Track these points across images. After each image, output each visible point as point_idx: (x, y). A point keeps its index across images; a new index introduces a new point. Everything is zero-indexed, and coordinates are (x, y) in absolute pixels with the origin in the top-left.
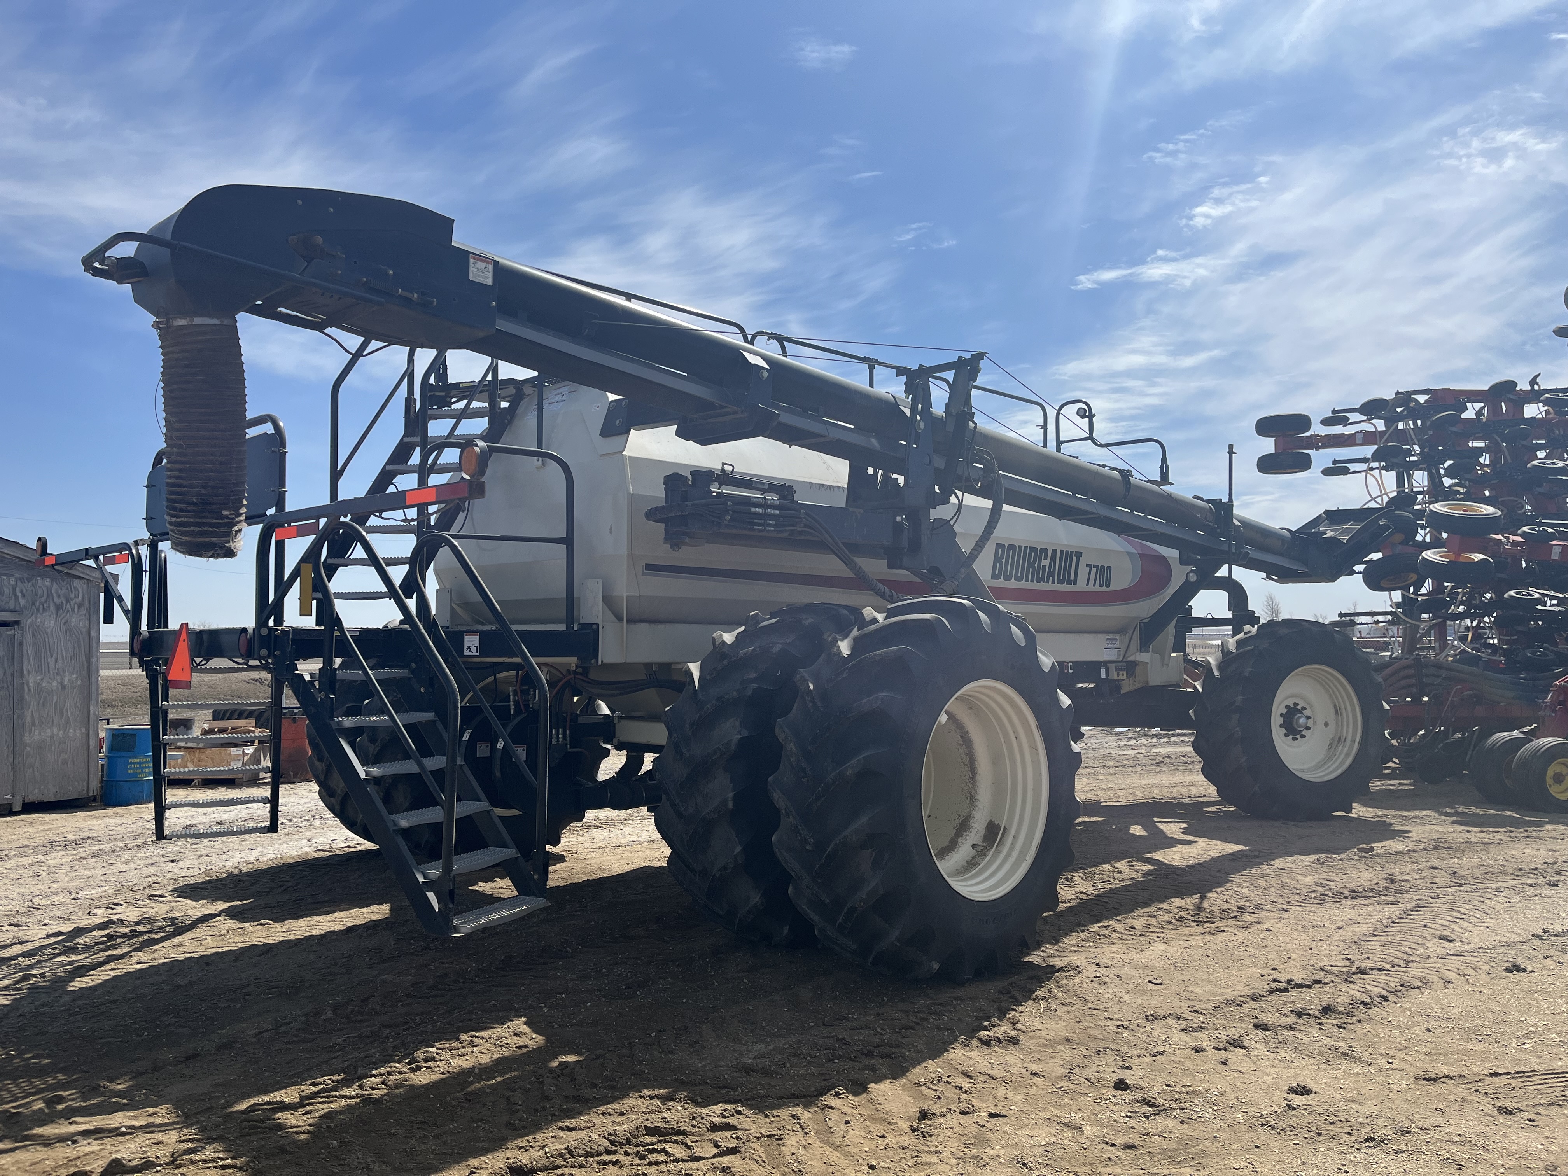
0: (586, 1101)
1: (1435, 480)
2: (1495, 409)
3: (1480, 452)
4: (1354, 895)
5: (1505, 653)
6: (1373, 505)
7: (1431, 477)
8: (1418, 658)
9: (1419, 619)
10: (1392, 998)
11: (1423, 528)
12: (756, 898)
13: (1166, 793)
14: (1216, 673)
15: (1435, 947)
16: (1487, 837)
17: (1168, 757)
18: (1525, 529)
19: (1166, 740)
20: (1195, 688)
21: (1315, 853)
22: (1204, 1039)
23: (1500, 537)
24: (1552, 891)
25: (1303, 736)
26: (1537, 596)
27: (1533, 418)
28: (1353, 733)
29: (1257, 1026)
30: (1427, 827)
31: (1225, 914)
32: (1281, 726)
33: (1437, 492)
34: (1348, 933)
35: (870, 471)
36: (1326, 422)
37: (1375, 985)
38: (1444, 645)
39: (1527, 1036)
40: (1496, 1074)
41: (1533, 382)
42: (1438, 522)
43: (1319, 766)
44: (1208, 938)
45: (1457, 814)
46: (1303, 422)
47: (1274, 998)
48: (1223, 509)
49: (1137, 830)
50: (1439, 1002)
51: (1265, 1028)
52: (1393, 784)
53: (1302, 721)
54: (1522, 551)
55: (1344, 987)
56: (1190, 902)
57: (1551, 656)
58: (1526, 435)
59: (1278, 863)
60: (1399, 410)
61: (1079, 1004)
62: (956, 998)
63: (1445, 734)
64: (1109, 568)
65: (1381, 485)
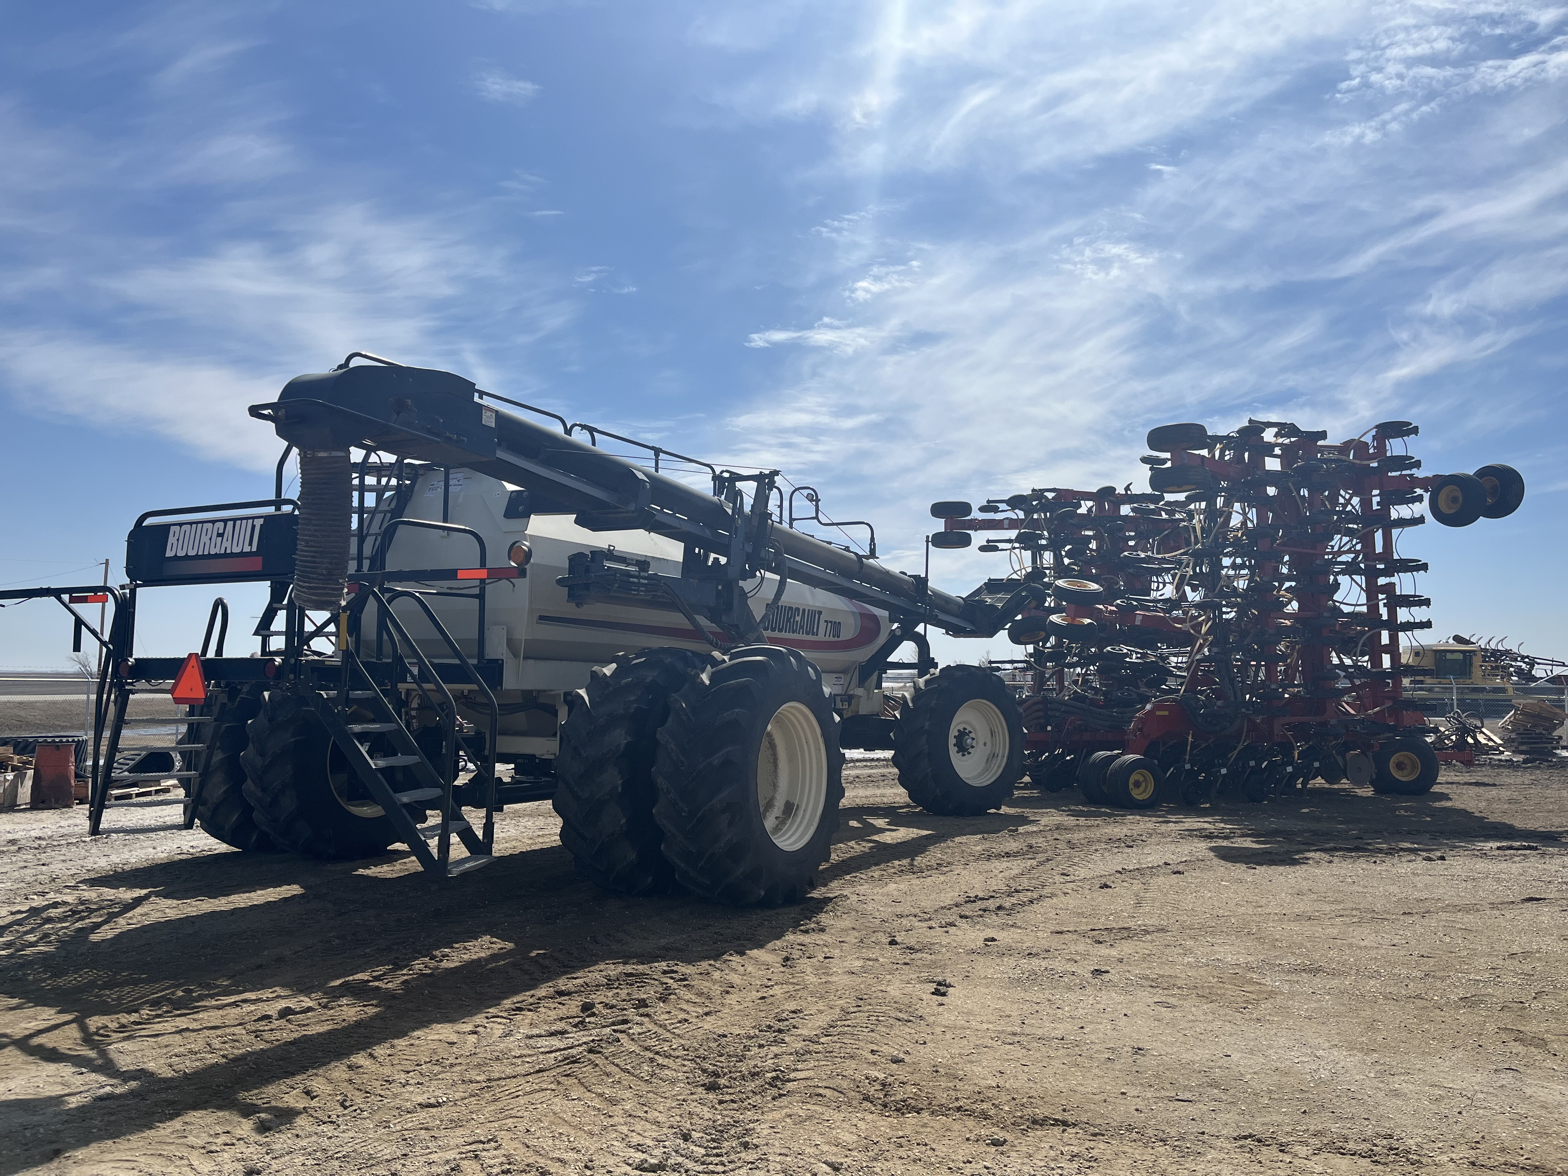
0: (573, 967)
1: (1058, 558)
2: (1100, 507)
3: (1089, 538)
4: (1008, 855)
5: (1105, 694)
6: (1015, 576)
7: (1055, 556)
8: (1045, 697)
9: (1045, 667)
10: (1035, 902)
11: (1050, 596)
12: (632, 856)
13: (864, 801)
14: (911, 705)
15: (1059, 879)
16: (1089, 823)
17: (858, 777)
18: (1118, 602)
19: (852, 764)
20: (895, 716)
21: (980, 833)
22: (932, 923)
23: (1101, 607)
24: (1130, 850)
25: (969, 753)
26: (1125, 651)
27: (1127, 516)
28: (1003, 750)
29: (961, 917)
30: (1052, 818)
31: (929, 868)
32: (955, 745)
33: (1060, 571)
34: (1007, 874)
35: (697, 550)
36: (982, 509)
37: (1024, 897)
38: (1062, 687)
39: (1111, 914)
40: (1094, 930)
41: (1127, 488)
42: (1060, 593)
43: (980, 775)
44: (922, 880)
45: (1070, 810)
46: (966, 508)
47: (968, 905)
48: (921, 582)
49: (854, 823)
50: (1062, 903)
51: (967, 917)
52: (1026, 793)
53: (969, 741)
54: (1116, 618)
55: (1008, 899)
56: (905, 862)
57: (1134, 696)
58: (1121, 529)
59: (957, 839)
60: (1034, 503)
61: (853, 913)
62: (777, 914)
63: (1063, 755)
64: (839, 623)
65: (1020, 561)
